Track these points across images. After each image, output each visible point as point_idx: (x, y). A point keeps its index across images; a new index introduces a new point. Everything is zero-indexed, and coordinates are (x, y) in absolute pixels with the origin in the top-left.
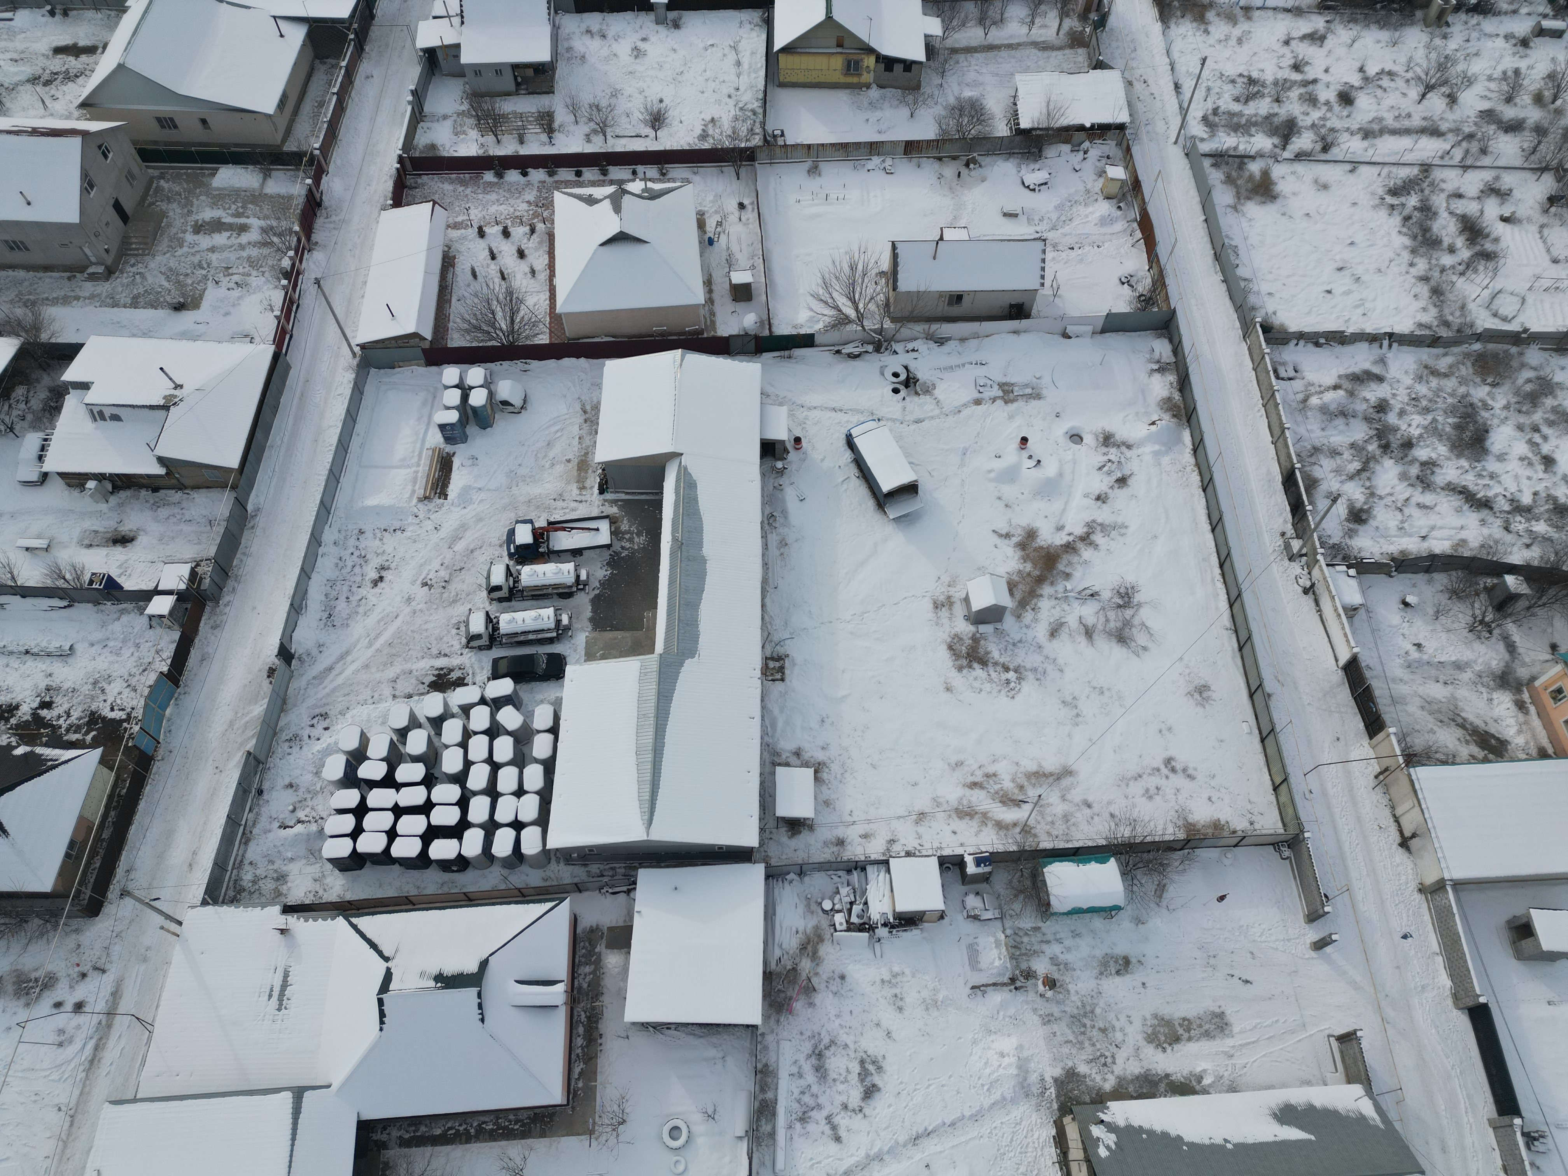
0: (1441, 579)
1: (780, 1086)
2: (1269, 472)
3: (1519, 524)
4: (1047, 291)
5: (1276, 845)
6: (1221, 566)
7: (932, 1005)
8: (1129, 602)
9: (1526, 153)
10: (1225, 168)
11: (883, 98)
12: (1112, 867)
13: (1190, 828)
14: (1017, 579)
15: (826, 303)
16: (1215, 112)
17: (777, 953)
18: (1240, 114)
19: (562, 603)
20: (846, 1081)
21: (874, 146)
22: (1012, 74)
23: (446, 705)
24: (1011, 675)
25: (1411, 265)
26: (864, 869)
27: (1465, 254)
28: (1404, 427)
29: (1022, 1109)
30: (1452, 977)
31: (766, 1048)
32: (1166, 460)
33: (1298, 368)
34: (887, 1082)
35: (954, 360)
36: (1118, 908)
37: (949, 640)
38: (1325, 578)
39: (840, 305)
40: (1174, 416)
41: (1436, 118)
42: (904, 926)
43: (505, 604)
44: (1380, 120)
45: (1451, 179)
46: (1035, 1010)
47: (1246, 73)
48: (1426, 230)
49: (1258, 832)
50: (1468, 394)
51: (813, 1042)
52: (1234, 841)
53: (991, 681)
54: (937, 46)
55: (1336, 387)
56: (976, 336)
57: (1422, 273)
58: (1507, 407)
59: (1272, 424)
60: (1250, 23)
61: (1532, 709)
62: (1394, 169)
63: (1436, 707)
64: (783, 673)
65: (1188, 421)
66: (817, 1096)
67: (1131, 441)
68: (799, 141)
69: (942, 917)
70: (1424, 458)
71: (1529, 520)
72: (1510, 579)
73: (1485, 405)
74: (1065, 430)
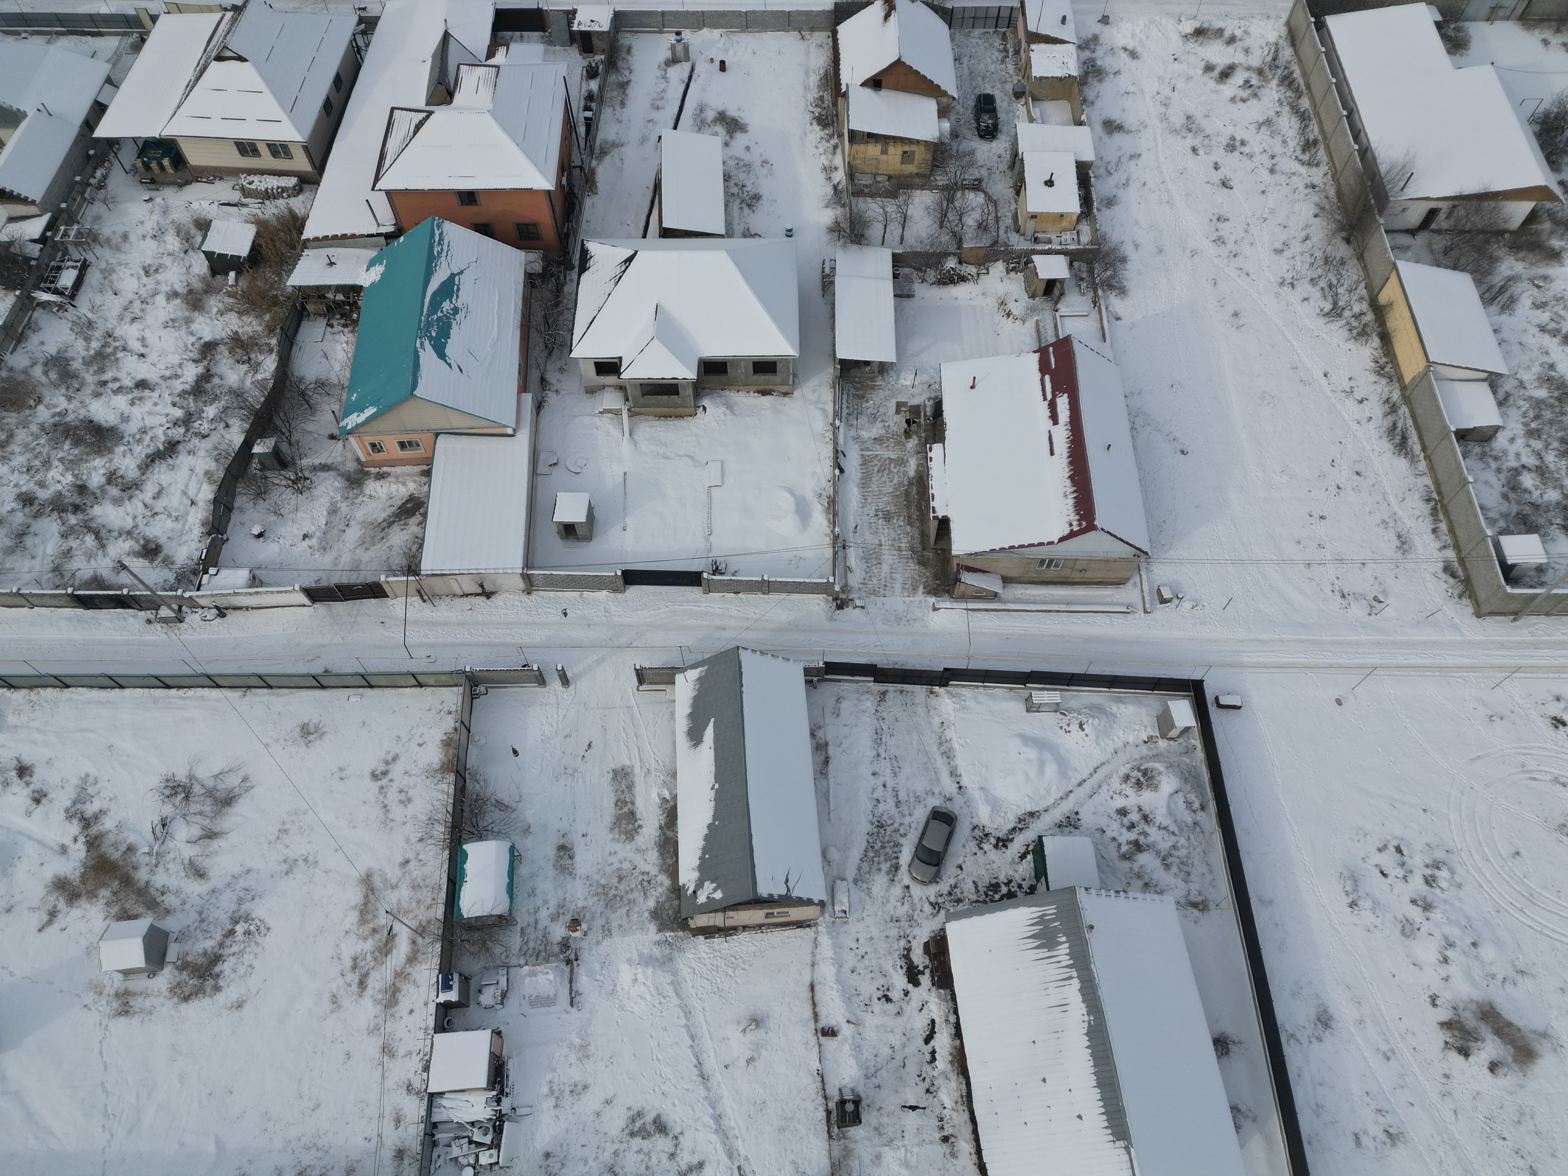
0: (242, 501)
2: (68, 619)
3: (203, 426)
5: (473, 697)
6: (168, 687)
7: (584, 1051)
8: (184, 787)
12: (472, 849)
13: (445, 768)
14: (116, 909)
20: (648, 1154)
24: (240, 928)
26: (435, 1125)
28: (59, 487)
29: (682, 966)
30: (600, 589)
32: (12, 720)
34: (653, 1105)
36: (512, 849)
37: (175, 1000)
38: (212, 596)
42: (502, 1079)
46: (598, 943)
49: (459, 709)
50: (42, 427)
52: (464, 730)
53: (241, 952)
58: (69, 399)
59: (6, 603)
61: (385, 469)
63: (368, 539)
69: (499, 1033)
70: (103, 480)
71: (201, 418)
72: (257, 449)
73: (59, 414)
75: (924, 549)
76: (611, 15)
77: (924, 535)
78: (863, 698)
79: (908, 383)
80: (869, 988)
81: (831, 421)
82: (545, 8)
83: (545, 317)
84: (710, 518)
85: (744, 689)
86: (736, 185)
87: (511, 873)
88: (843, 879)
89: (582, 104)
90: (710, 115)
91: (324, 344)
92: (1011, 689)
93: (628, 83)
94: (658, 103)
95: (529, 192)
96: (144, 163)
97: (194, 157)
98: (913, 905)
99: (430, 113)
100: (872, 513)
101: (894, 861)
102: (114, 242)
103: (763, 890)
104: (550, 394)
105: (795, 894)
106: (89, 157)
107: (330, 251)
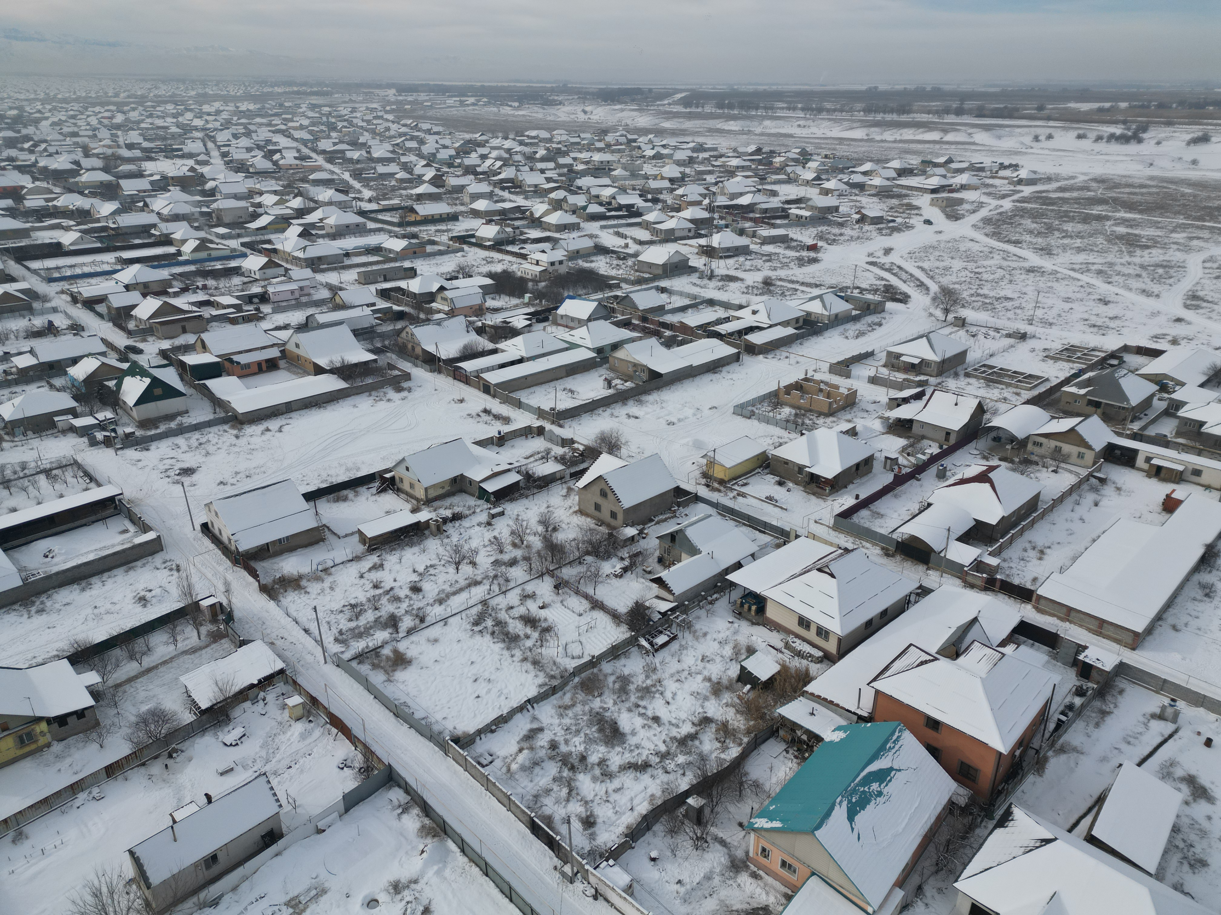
0: (658, 828)
2: (519, 832)
3: (671, 765)
4: (287, 808)
9: (528, 572)
10: (369, 661)
11: (68, 747)
16: (341, 632)
18: (358, 627)
21: (75, 787)
22: (177, 679)
25: (512, 656)
27: (536, 635)
28: (573, 749)
32: (447, 873)
33: (491, 753)
38: (600, 879)
40: (434, 836)
41: (472, 576)
44: (443, 590)
45: (501, 602)
47: (347, 604)
48: (507, 634)
50: (592, 709)
54: (101, 689)
55: (521, 750)
56: (245, 878)
57: (521, 658)
58: (615, 703)
59: (499, 798)
60: (332, 577)
61: (761, 873)
62: (468, 612)
65: (446, 834)
67: (415, 877)
70: (597, 761)
71: (673, 759)
72: (691, 801)
73: (604, 709)
74: (360, 903)
76: (1117, 662)
82: (1062, 636)
83: (948, 842)
86: (1184, 841)
89: (1061, 708)
90: (1179, 772)
91: (775, 760)
93: (1109, 713)
94: (1131, 740)
96: (742, 602)
97: (771, 612)
99: (936, 659)
102: (697, 634)
104: (920, 903)
106: (716, 586)
107: (816, 706)
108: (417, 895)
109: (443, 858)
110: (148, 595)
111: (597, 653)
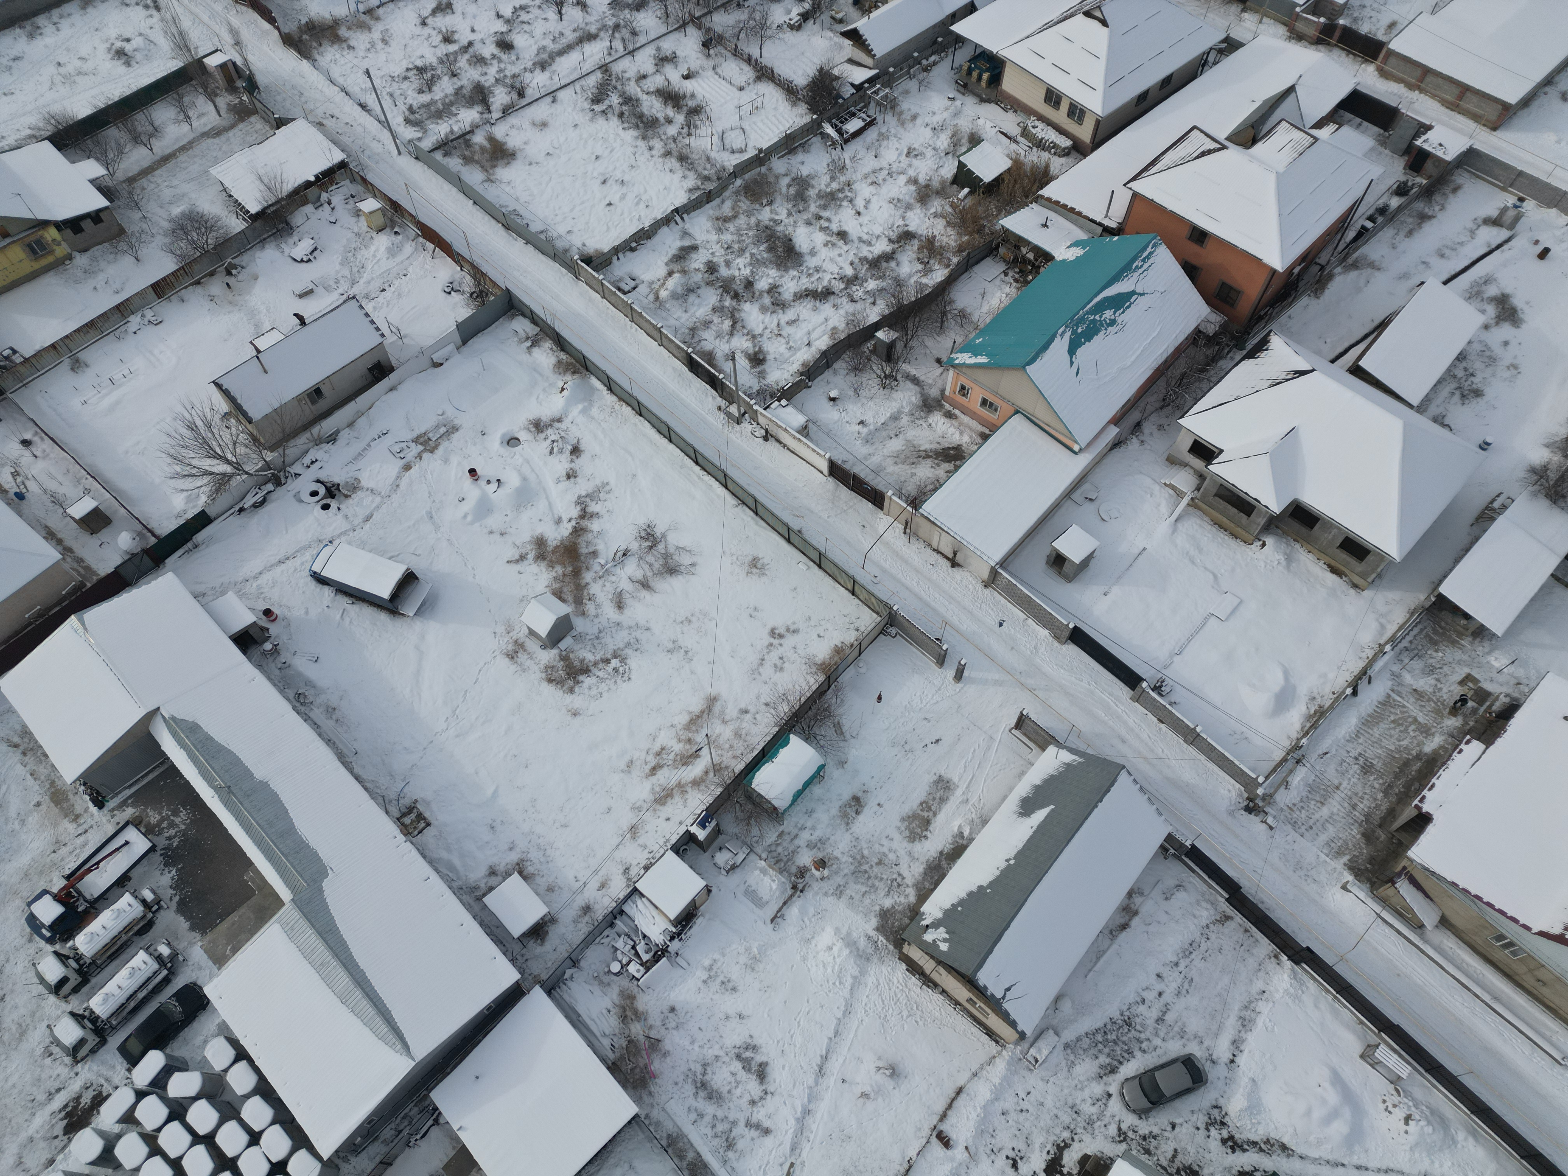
0: (840, 365)
1: (693, 1141)
2: (674, 369)
3: (858, 292)
4: (390, 339)
5: (883, 631)
6: (697, 463)
7: (753, 963)
8: (655, 539)
9: (664, 19)
10: (458, 152)
11: (94, 259)
12: (795, 742)
13: (823, 667)
14: (557, 586)
15: (192, 475)
16: (411, 109)
17: (606, 1042)
18: (433, 102)
19: (147, 938)
20: (738, 1083)
21: (122, 307)
22: (206, 172)
23: (101, 1133)
24: (615, 663)
25: (651, 149)
26: (622, 912)
27: (680, 118)
28: (737, 273)
29: (872, 973)
30: (1045, 626)
31: (658, 1124)
32: (595, 411)
33: (633, 276)
34: (769, 1052)
35: (357, 447)
36: (822, 767)
37: (544, 675)
38: (770, 420)
39: (207, 468)
40: (574, 373)
41: (582, 25)
42: (687, 925)
43: (85, 989)
44: (544, 48)
45: (628, 67)
46: (826, 894)
47: (411, 66)
48: (641, 116)
49: (866, 632)
50: (759, 221)
51: (690, 1080)
52: (857, 651)
53: (603, 680)
54: (110, 184)
55: (670, 274)
56: (360, 414)
57: (662, 151)
58: (789, 214)
59: (649, 331)
60: (382, 23)
61: (957, 412)
62: (583, 82)
63: (903, 456)
64: (425, 819)
65: (587, 370)
66: (726, 1117)
67: (557, 415)
68: (38, 347)
69: (709, 891)
70: (766, 287)
71: (861, 285)
72: (880, 334)
73: (775, 221)
74: (499, 441)
75: (1380, 826)
76: (1464, 149)
77: (1392, 813)
78: (1204, 904)
79: (1497, 664)
80: (1006, 1140)
81: (1382, 642)
82: (1403, 111)
83: (1183, 375)
84: (1189, 640)
85: (1100, 804)
86: (1466, 369)
87: (808, 784)
88: (1057, 1034)
89: (1370, 212)
90: (1492, 291)
91: (990, 285)
92: (1362, 1023)
93: (1430, 218)
94: (1447, 252)
95: (1257, 261)
96: (969, 68)
97: (1010, 84)
98: (1101, 1114)
99: (1224, 147)
100: (1354, 753)
101: (1115, 1063)
102: (904, 116)
103: (983, 978)
104: (1135, 440)
105: (1006, 1006)
106: (935, 42)
107: (1052, 215)
108: (563, 434)
109: (588, 396)
110: (128, 47)
111: (765, 146)
